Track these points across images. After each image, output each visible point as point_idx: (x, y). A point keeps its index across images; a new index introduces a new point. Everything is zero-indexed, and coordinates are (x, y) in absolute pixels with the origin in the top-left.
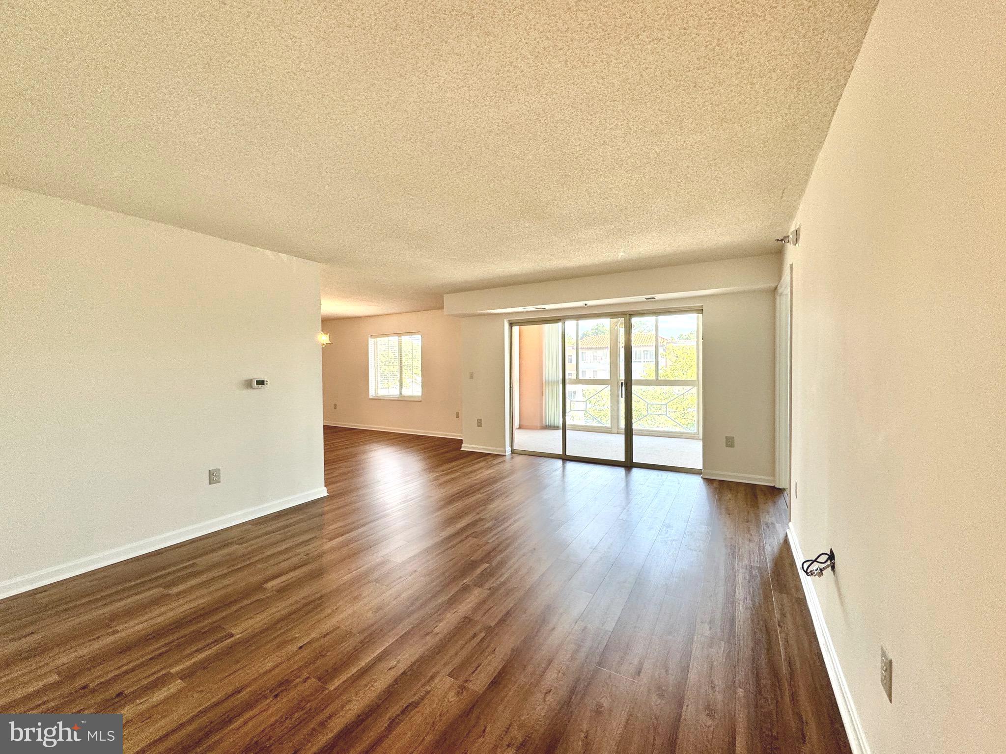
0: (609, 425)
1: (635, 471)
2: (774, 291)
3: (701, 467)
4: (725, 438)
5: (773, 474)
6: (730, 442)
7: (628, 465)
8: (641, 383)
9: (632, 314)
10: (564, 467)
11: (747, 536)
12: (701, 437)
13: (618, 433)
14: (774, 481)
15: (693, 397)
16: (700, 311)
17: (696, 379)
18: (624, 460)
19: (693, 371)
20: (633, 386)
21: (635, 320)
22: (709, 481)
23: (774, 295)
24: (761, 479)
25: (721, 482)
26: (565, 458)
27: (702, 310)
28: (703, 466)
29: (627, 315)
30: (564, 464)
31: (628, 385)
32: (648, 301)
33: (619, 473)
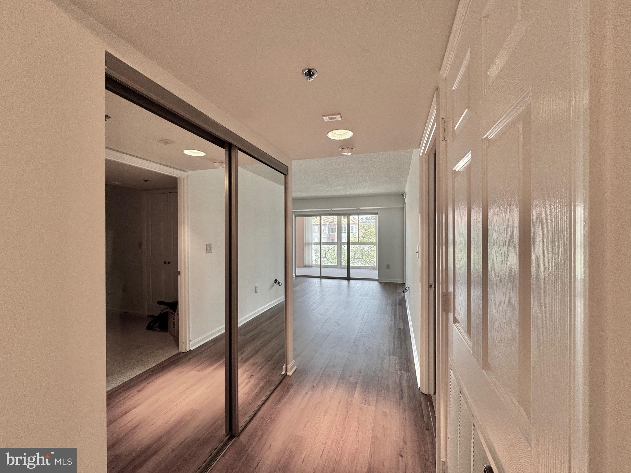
0: (337, 265)
1: (351, 281)
2: (403, 208)
3: (378, 278)
4: (386, 266)
6: (388, 267)
7: (349, 278)
8: (354, 244)
9: (350, 214)
10: (321, 281)
11: (392, 296)
12: (378, 268)
13: (341, 268)
14: (403, 282)
15: (374, 250)
16: (377, 214)
17: (375, 242)
18: (347, 277)
19: (374, 239)
20: (350, 246)
21: (351, 217)
22: (380, 283)
23: (403, 210)
24: (399, 281)
25: (385, 283)
26: (321, 277)
27: (378, 214)
28: (379, 278)
29: (348, 214)
30: (320, 279)
31: (348, 244)
32: (357, 210)
33: (346, 282)
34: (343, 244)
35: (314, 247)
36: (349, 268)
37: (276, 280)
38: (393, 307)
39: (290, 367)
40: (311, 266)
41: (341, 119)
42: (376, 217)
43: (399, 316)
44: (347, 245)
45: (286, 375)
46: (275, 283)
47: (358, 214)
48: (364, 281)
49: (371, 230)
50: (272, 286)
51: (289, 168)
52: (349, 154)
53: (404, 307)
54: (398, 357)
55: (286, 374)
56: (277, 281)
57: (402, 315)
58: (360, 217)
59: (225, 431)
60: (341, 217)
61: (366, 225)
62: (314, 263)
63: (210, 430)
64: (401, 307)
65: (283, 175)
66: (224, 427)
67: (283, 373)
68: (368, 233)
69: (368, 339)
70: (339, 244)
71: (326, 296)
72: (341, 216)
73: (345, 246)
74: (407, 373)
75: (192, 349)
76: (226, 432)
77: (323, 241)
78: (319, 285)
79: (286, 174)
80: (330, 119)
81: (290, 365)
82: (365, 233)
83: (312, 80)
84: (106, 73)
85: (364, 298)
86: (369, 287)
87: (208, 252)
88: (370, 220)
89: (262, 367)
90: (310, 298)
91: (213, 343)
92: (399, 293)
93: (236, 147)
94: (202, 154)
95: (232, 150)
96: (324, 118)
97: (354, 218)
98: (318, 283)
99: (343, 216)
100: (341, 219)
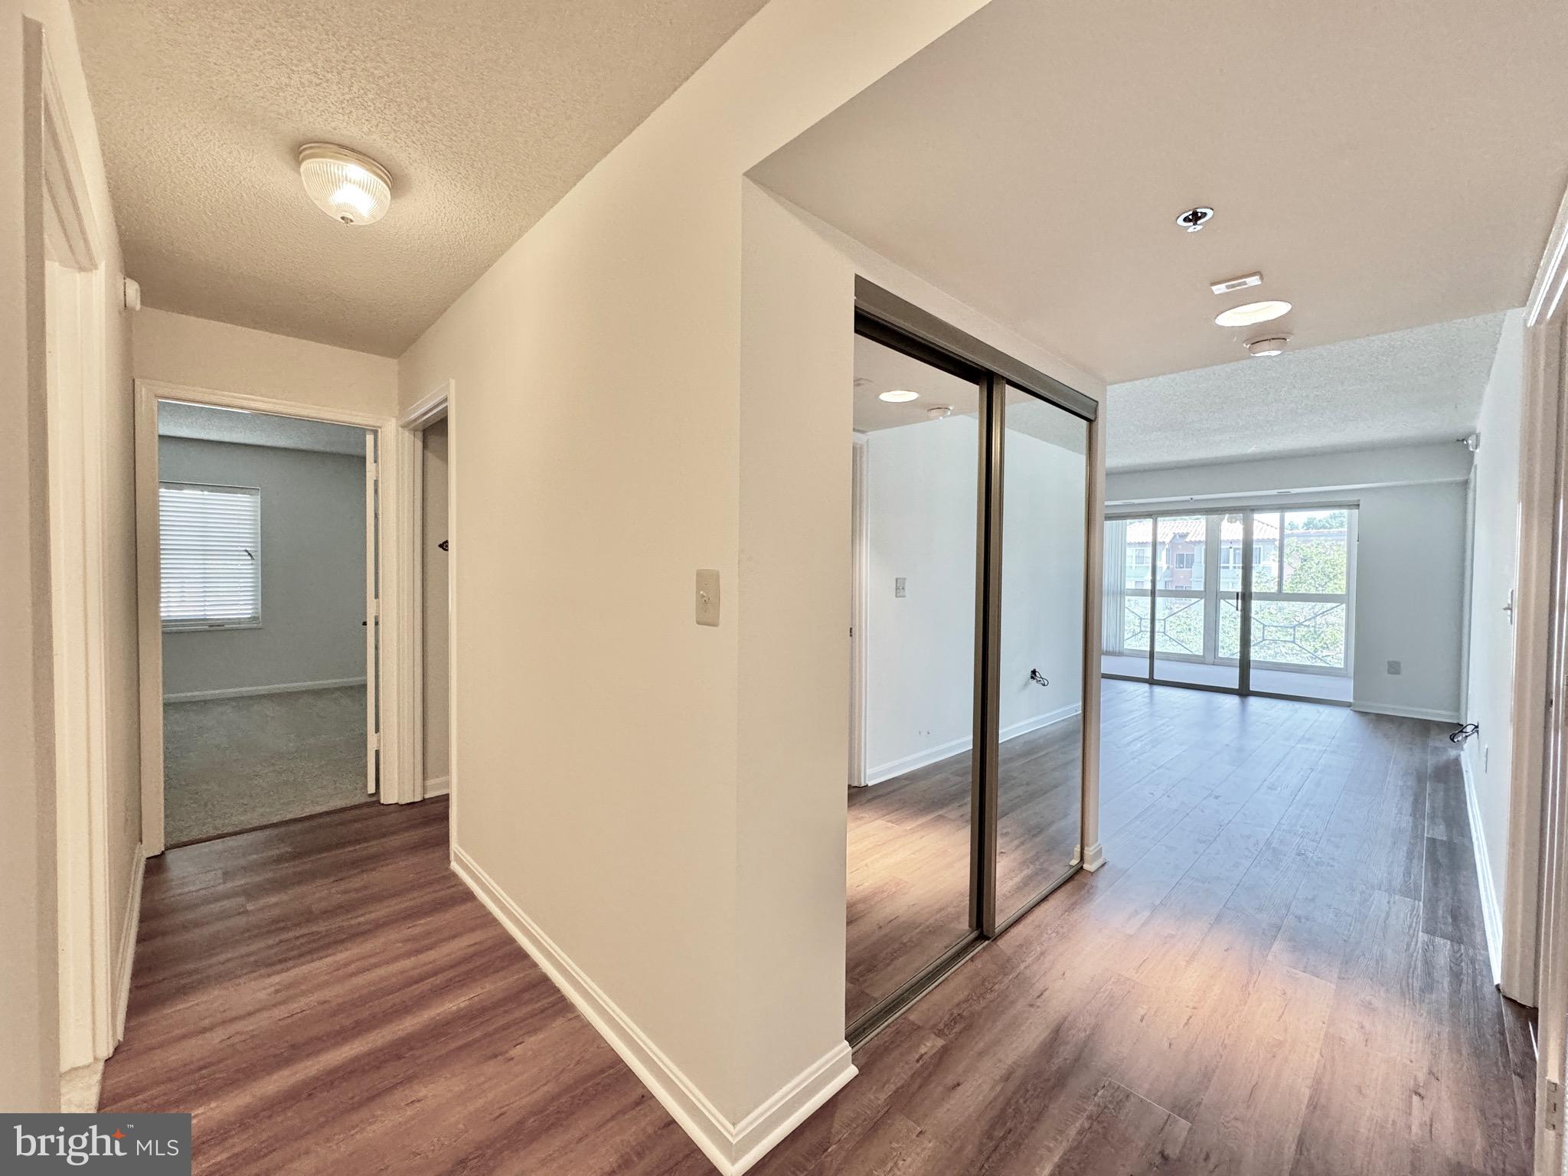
0: (1201, 654)
1: (1254, 700)
2: (1464, 484)
3: (1351, 701)
4: (1386, 664)
5: (1458, 709)
6: (1394, 668)
7: (1244, 692)
8: (1265, 597)
9: (1255, 510)
10: (1151, 692)
11: (1409, 752)
12: (1352, 673)
13: (1214, 665)
14: (1459, 718)
15: (1338, 617)
16: (1355, 506)
17: (1345, 593)
18: (1237, 687)
19: (1342, 585)
20: (1253, 601)
21: (1257, 517)
23: (1466, 488)
24: (1442, 715)
25: (1380, 718)
26: (1152, 682)
27: (1359, 505)
28: (1354, 698)
29: (1245, 511)
30: (1151, 688)
31: (1246, 597)
32: (1280, 495)
33: (1234, 700)
34: (1227, 596)
35: (1130, 601)
36: (1245, 665)
37: (1034, 672)
38: (1409, 783)
39: (1091, 853)
40: (1120, 654)
41: (1260, 283)
42: (1350, 518)
43: (1432, 807)
44: (1240, 601)
45: (1080, 870)
46: (1032, 678)
47: (1282, 508)
48: (1297, 705)
49: (1328, 558)
50: (1026, 685)
51: (1100, 404)
52: (1274, 353)
53: (1456, 788)
54: (1421, 904)
55: (1082, 867)
56: (1037, 674)
57: (1446, 806)
58: (1291, 517)
59: (967, 923)
60: (1222, 520)
61: (1309, 545)
62: (1130, 644)
63: (938, 916)
64: (1441, 786)
65: (1084, 422)
66: (967, 917)
67: (1075, 862)
68: (1313, 570)
69: (1315, 844)
70: (1212, 596)
71: (1172, 727)
72: (1221, 516)
73: (1234, 602)
74: (1452, 946)
75: (870, 784)
76: (970, 926)
77: (1160, 586)
78: (1147, 700)
79: (1091, 417)
80: (1228, 287)
81: (1091, 849)
82: (1301, 569)
83: (1199, 228)
84: (856, 307)
85: (1299, 746)
86: (1316, 721)
87: (898, 594)
88: (1324, 527)
89: (1022, 843)
90: (1124, 727)
91: (907, 782)
92: (1436, 748)
93: (1003, 378)
94: (912, 396)
95: (994, 386)
96: (1214, 288)
97: (1266, 525)
98: (1146, 694)
99: (1227, 515)
100: (1219, 525)
